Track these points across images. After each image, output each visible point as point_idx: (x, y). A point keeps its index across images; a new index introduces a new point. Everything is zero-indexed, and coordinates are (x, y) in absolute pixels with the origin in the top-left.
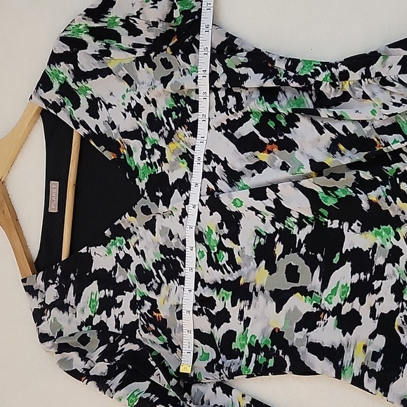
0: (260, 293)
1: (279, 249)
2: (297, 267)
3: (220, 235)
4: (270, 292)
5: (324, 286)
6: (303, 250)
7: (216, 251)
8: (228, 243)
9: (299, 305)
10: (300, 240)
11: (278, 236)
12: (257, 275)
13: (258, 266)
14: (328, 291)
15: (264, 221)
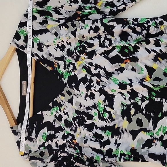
0: (125, 132)
1: (133, 111)
2: (141, 119)
3: (104, 105)
4: (130, 131)
5: (155, 128)
6: (144, 112)
7: (102, 112)
8: (108, 109)
9: (143, 136)
10: (142, 107)
11: (132, 106)
12: (123, 124)
13: (123, 119)
14: (156, 130)
15: (125, 99)
